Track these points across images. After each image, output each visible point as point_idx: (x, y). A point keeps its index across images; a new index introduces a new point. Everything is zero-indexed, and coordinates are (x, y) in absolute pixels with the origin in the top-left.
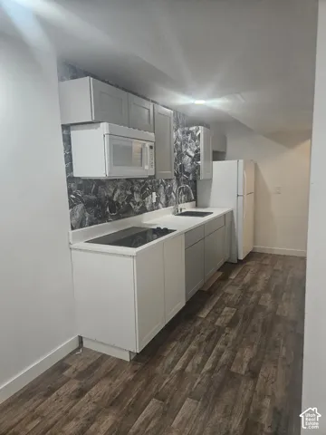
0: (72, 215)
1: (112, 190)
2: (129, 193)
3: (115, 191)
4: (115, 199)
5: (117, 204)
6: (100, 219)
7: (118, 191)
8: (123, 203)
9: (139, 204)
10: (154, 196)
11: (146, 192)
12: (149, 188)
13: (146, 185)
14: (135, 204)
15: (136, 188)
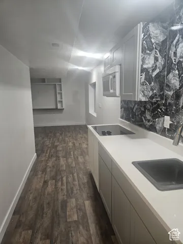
0: (121, 112)
1: (134, 105)
2: (143, 109)
4: (134, 111)
5: (135, 115)
6: (128, 119)
7: (136, 106)
8: (138, 115)
9: (149, 121)
10: (167, 121)
11: (157, 113)
12: (161, 109)
13: (158, 106)
14: (146, 120)
15: (148, 106)
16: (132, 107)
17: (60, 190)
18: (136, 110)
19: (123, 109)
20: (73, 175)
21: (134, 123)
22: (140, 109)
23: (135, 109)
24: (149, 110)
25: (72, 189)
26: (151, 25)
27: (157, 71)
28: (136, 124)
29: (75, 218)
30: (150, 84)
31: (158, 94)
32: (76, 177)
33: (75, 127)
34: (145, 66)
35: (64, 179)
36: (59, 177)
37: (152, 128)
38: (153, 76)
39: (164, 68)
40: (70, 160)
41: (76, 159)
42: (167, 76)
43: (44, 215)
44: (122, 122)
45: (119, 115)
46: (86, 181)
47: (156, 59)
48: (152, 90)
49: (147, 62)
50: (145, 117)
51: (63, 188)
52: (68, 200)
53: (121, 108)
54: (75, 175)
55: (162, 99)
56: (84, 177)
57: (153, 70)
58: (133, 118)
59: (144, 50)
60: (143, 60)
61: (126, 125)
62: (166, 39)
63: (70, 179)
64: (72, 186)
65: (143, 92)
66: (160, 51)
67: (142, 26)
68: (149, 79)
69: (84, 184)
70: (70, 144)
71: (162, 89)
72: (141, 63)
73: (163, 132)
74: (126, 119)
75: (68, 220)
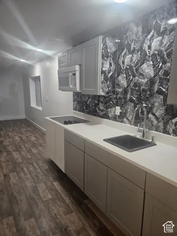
0: (74, 105)
1: (87, 98)
2: (96, 102)
3: (88, 99)
4: (88, 103)
5: (89, 106)
6: (82, 110)
7: (90, 99)
8: (92, 107)
9: (102, 111)
10: (118, 110)
11: (110, 105)
12: (113, 102)
13: (110, 100)
14: (99, 110)
15: (102, 100)
16: (86, 100)
17: (25, 179)
18: (89, 103)
19: (76, 102)
20: (32, 165)
21: (88, 113)
22: (94, 102)
23: (89, 101)
24: (102, 102)
25: (37, 176)
26: (107, 38)
27: (111, 73)
28: (90, 114)
29: (50, 196)
30: (107, 82)
31: (111, 90)
32: (36, 166)
33: (15, 121)
34: (104, 69)
35: (25, 169)
36: (18, 169)
37: (106, 116)
38: (109, 77)
39: (115, 71)
40: (23, 153)
41: (29, 151)
42: (117, 78)
43: (19, 202)
44: (75, 113)
45: (72, 107)
46: (47, 167)
47: (111, 65)
48: (108, 87)
49: (105, 66)
50: (99, 108)
51: (27, 177)
52: (37, 185)
53: (74, 102)
54: (35, 164)
55: (114, 94)
56: (44, 164)
57: (109, 73)
58: (87, 109)
59: (103, 57)
60: (103, 64)
61: (80, 115)
62: (116, 50)
63: (31, 169)
64: (35, 174)
65: (102, 88)
66: (113, 59)
67: (102, 38)
68: (106, 79)
69: (46, 170)
70: (17, 138)
71: (114, 87)
72: (101, 66)
73: (115, 118)
74: (79, 111)
75: (44, 200)
